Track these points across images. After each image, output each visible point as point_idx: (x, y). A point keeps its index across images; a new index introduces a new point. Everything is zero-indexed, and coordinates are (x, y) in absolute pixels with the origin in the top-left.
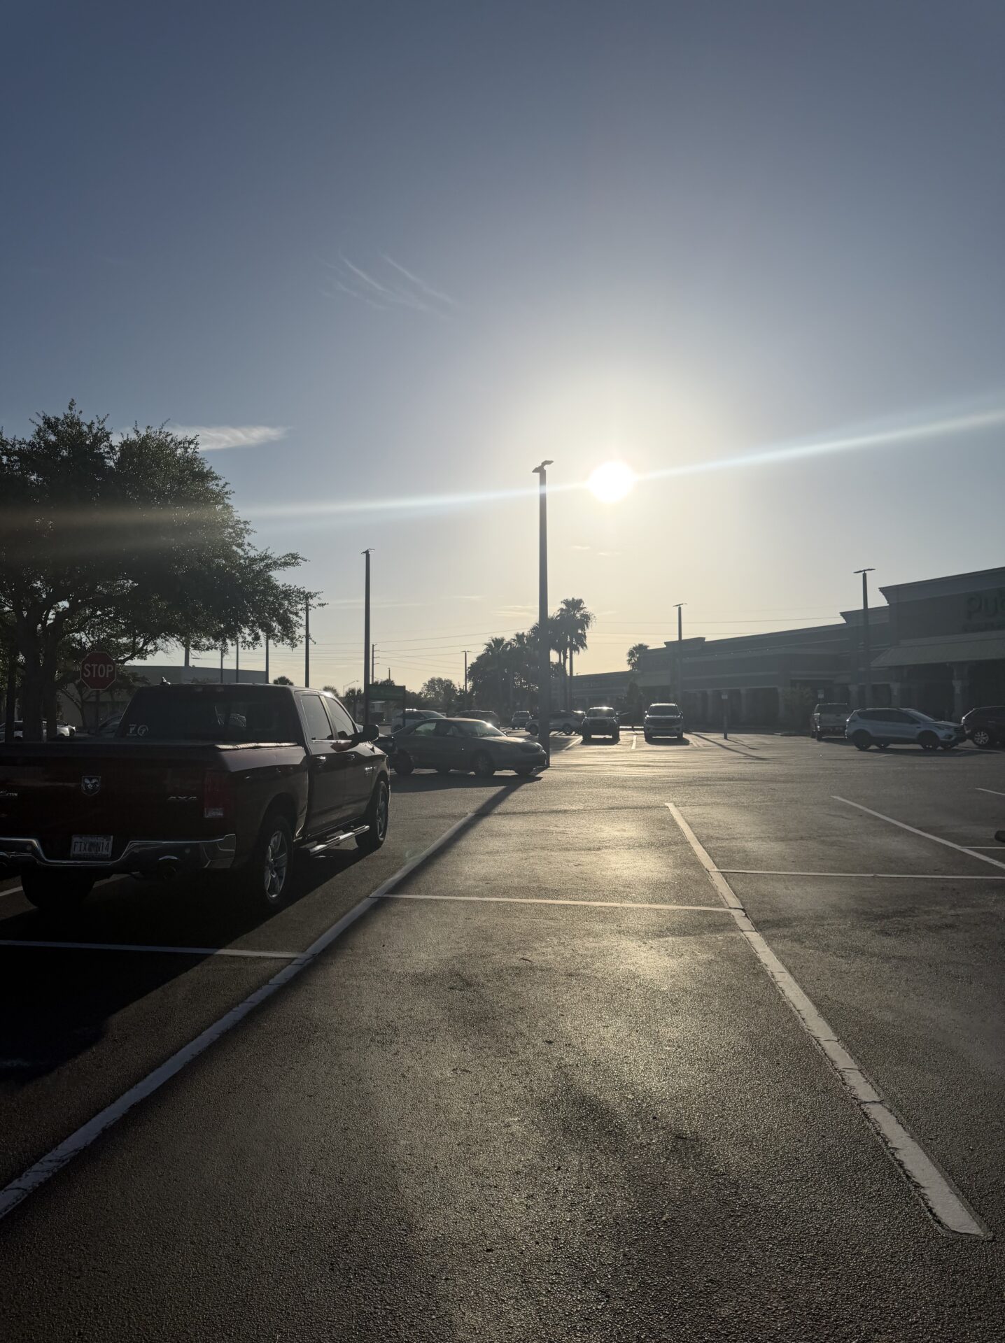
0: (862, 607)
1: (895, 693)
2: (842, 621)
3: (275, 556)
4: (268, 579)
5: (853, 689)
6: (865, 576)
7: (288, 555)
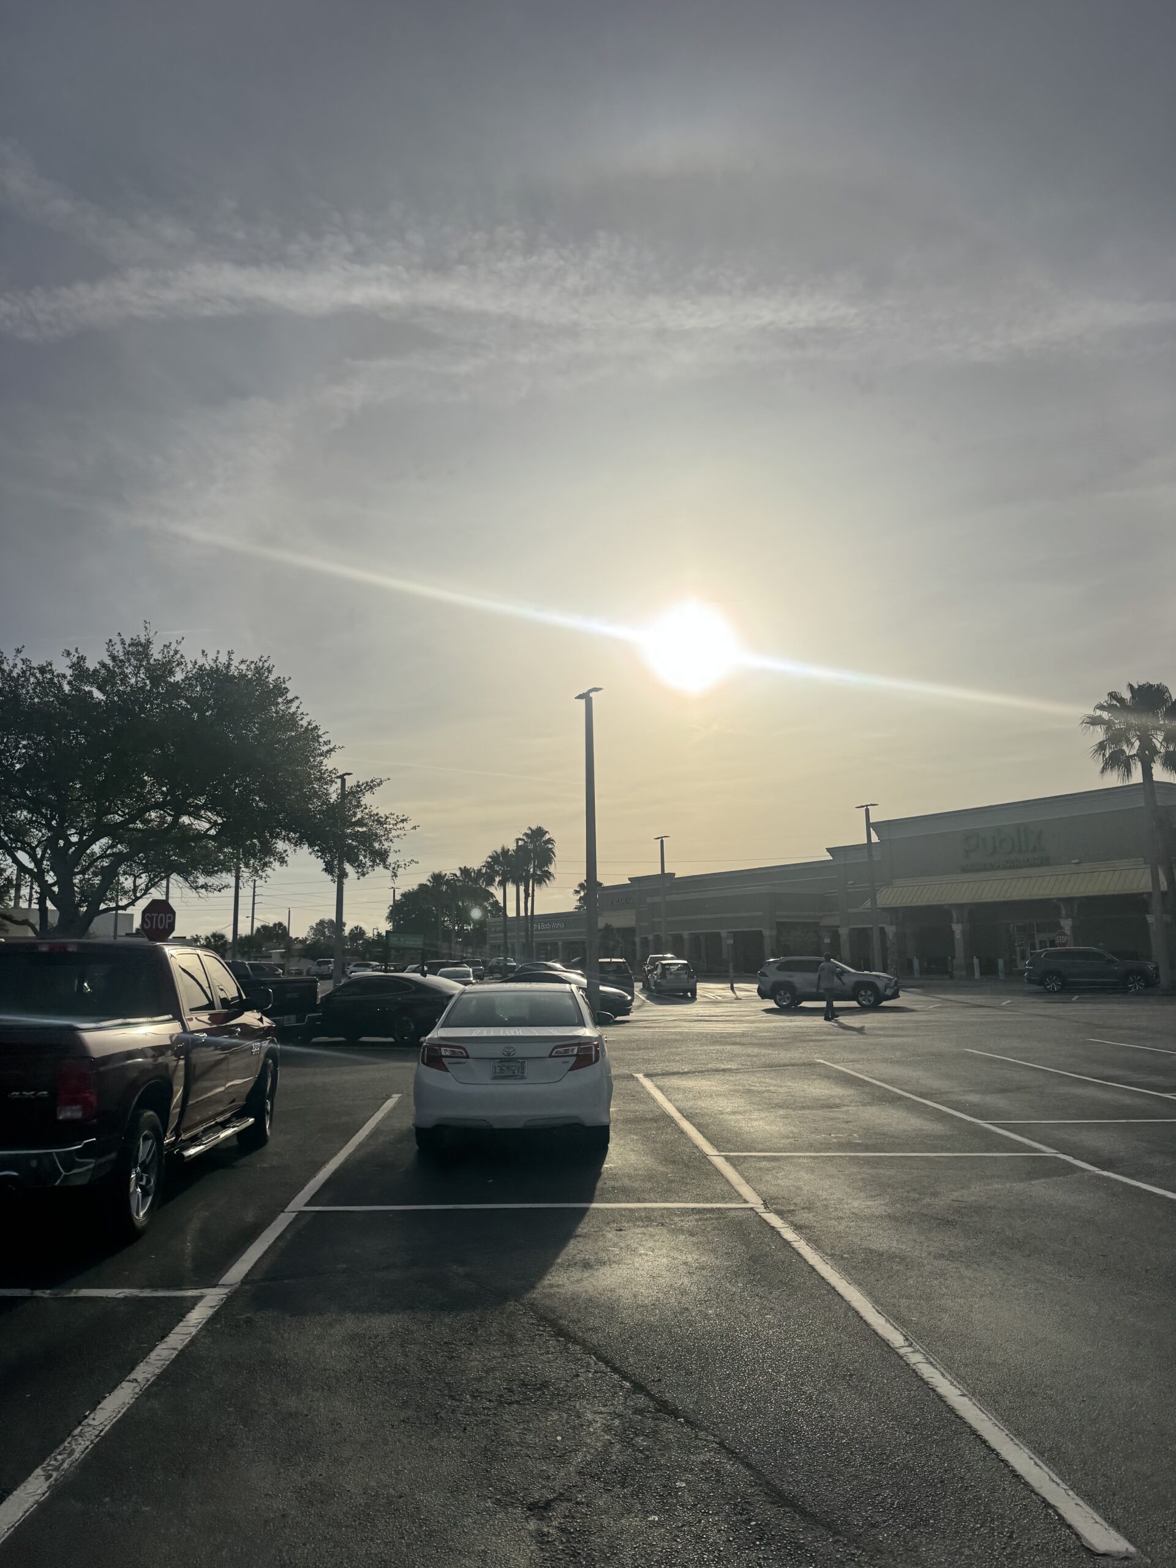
2: (828, 857)
5: (843, 932)
6: (867, 811)
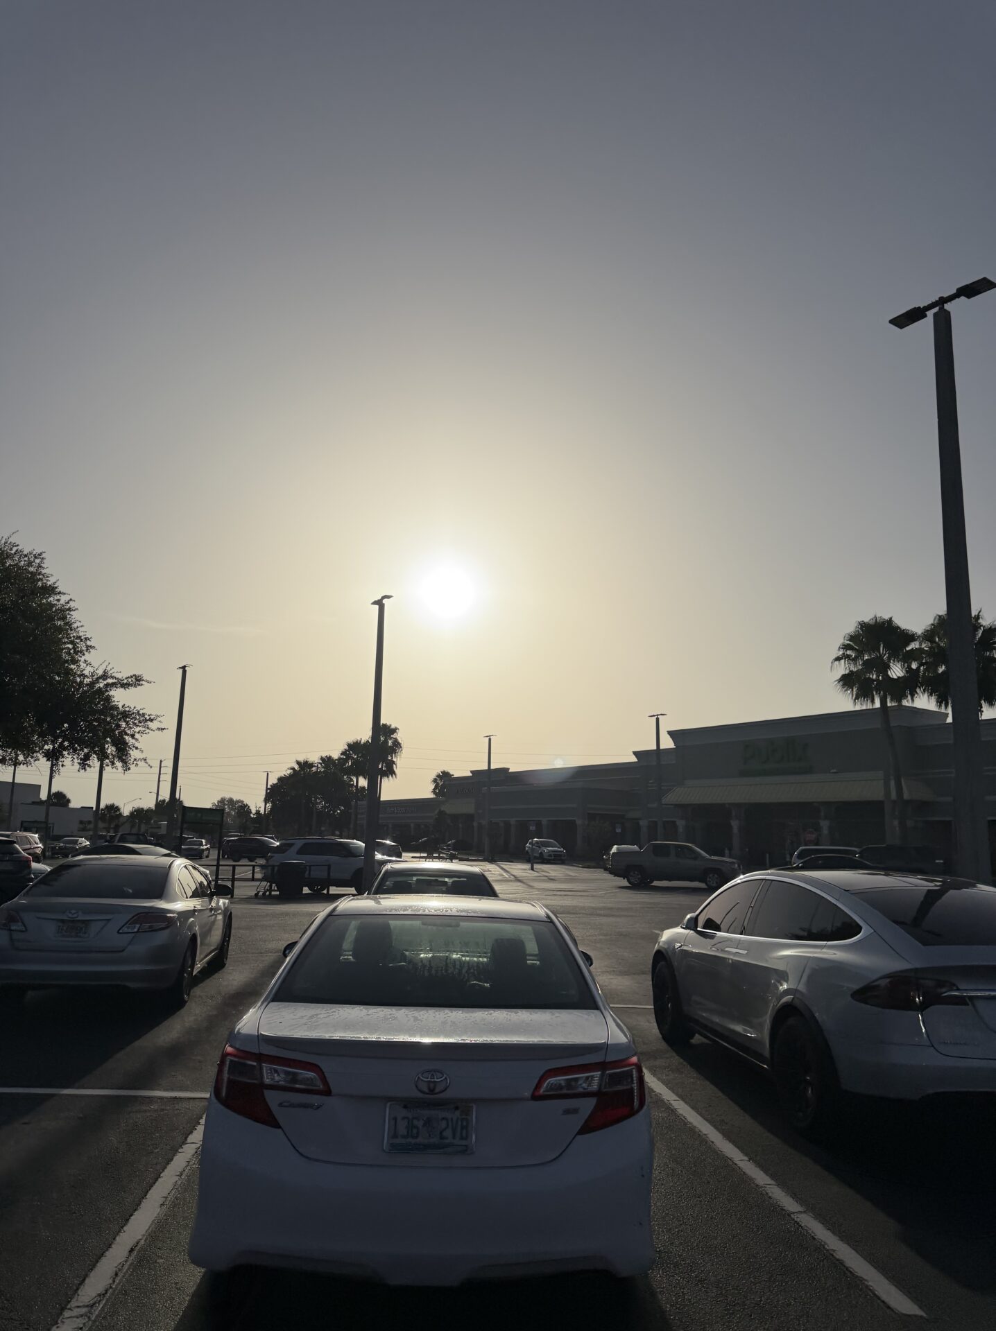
0: (654, 747)
1: (681, 830)
2: (634, 759)
3: (119, 676)
4: (108, 699)
6: (658, 720)
7: (132, 677)
